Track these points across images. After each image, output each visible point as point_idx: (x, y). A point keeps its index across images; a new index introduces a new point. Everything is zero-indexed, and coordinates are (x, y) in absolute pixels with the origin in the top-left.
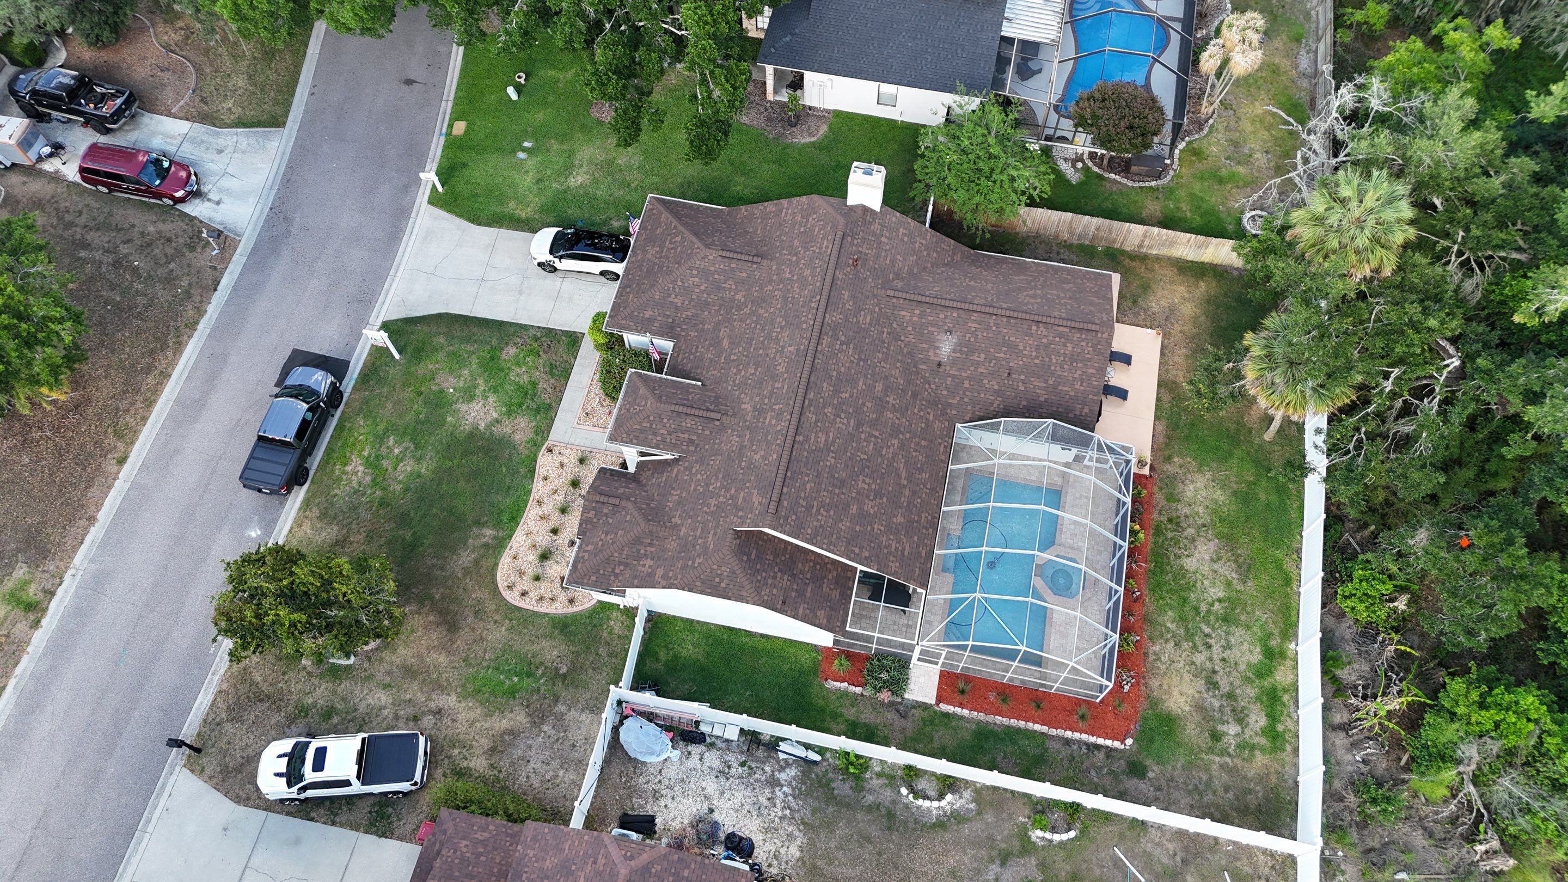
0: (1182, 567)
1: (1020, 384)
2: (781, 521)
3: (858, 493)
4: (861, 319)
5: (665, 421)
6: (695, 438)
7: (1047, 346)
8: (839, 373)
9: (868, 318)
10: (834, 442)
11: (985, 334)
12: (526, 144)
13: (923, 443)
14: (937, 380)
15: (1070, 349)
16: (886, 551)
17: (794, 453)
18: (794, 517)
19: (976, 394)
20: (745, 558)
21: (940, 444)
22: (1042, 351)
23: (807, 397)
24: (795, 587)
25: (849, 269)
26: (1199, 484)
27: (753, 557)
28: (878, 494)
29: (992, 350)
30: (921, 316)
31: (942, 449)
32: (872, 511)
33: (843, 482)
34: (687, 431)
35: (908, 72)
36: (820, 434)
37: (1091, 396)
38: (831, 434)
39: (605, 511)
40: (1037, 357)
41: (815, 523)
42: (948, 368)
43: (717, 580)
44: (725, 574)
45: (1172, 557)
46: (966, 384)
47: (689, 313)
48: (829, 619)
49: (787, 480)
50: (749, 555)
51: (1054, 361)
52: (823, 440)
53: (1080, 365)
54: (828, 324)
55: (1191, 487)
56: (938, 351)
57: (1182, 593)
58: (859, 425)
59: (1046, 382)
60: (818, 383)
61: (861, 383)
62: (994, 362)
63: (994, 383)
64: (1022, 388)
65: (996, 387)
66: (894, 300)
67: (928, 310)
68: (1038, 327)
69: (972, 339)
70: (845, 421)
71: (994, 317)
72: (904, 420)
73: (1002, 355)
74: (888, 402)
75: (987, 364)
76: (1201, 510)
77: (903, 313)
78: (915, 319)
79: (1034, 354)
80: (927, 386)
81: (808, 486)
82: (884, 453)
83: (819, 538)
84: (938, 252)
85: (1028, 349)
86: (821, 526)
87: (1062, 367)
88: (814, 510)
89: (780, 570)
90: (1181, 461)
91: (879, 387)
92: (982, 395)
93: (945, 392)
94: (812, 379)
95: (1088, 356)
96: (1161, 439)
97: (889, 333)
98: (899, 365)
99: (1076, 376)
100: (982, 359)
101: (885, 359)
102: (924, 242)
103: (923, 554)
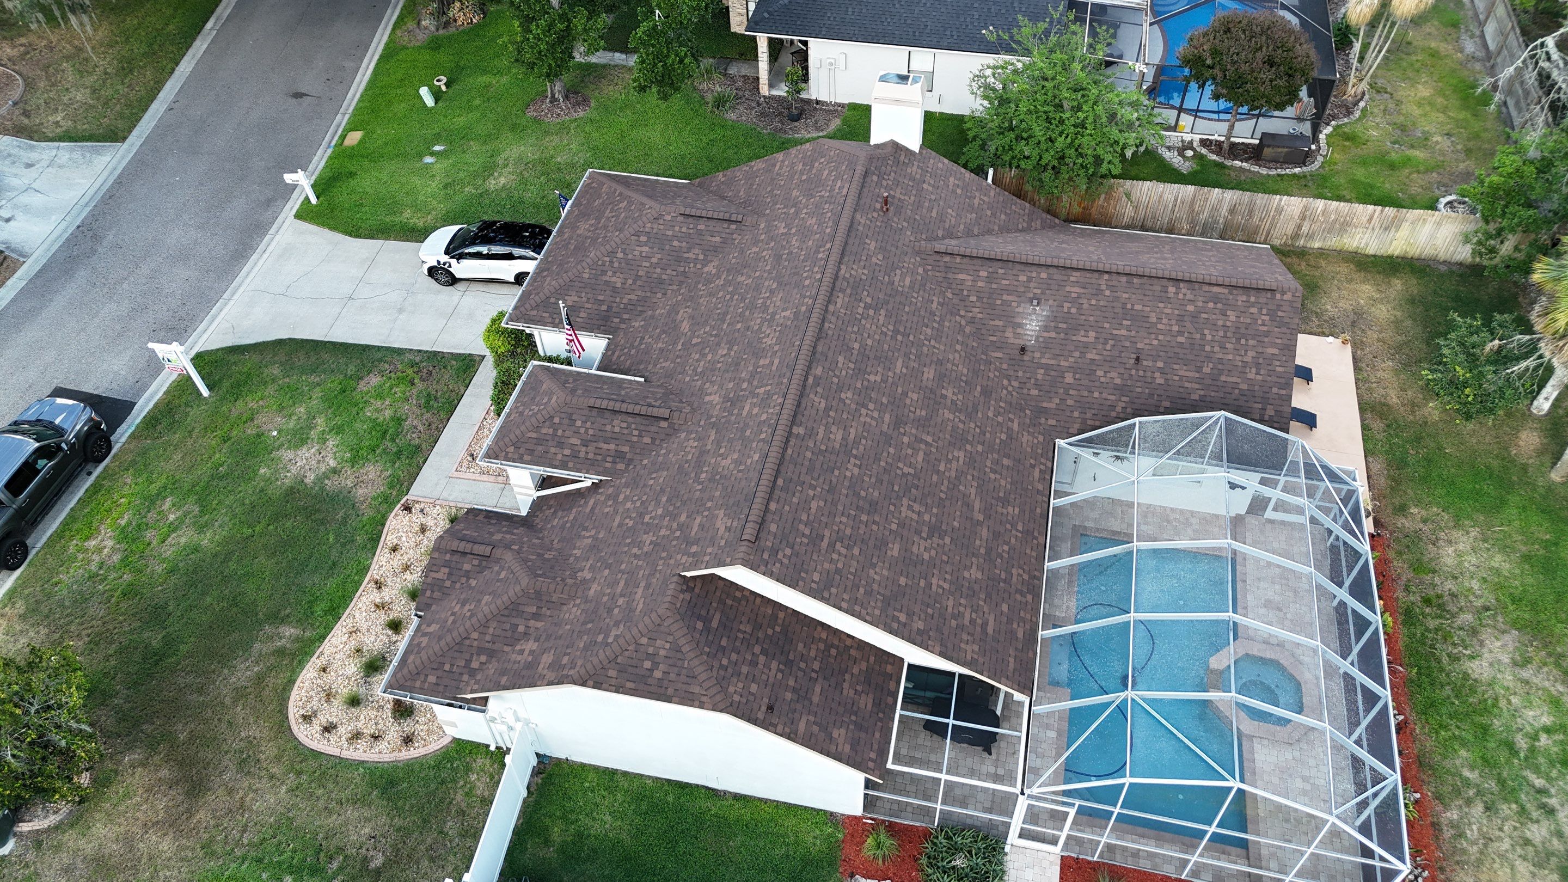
0: (1466, 676)
1: (1157, 375)
2: (766, 556)
3: (902, 525)
4: (897, 279)
5: (579, 423)
6: (626, 449)
7: (1195, 316)
8: (863, 346)
9: (908, 280)
10: (856, 443)
11: (1093, 302)
12: (437, 148)
13: (1006, 462)
14: (1020, 374)
15: (1233, 318)
16: (954, 623)
17: (789, 451)
18: (788, 551)
19: (1086, 394)
20: (700, 625)
21: (1033, 466)
22: (1188, 324)
23: (813, 371)
24: (791, 683)
25: (875, 215)
26: (1461, 546)
27: (715, 624)
28: (935, 530)
29: (1107, 325)
30: (990, 279)
31: (1037, 474)
32: (926, 556)
33: (873, 506)
34: (614, 438)
35: (948, 33)
36: (834, 429)
37: (1275, 390)
38: (853, 431)
39: (467, 567)
40: (1180, 333)
41: (826, 565)
42: (1037, 355)
43: (648, 664)
44: (662, 653)
45: (1445, 660)
46: (1069, 378)
47: (633, 297)
48: (855, 744)
49: (777, 492)
50: (707, 620)
51: (1209, 337)
52: (839, 437)
53: (1251, 342)
54: (844, 278)
55: (1450, 550)
56: (1019, 331)
57: (1477, 719)
58: (898, 423)
59: (1199, 369)
60: (830, 354)
61: (899, 364)
62: (1111, 342)
63: (1113, 375)
64: (1161, 381)
65: (1118, 381)
66: (947, 259)
67: (1001, 271)
68: (1178, 288)
69: (1073, 310)
70: (876, 414)
71: (1106, 276)
72: (972, 425)
73: (1124, 332)
74: (944, 397)
75: (1100, 347)
76: (1475, 585)
77: (961, 276)
78: (980, 284)
79: (1175, 328)
80: (1005, 382)
81: (814, 505)
82: (942, 468)
83: (834, 590)
84: (1006, 214)
85: (1165, 321)
86: (838, 571)
87: (1223, 347)
88: (824, 544)
89: (764, 652)
90: (1424, 512)
91: (929, 374)
92: (1096, 395)
93: (1034, 392)
94: (819, 348)
95: (1265, 328)
96: (1382, 482)
97: (939, 303)
98: (958, 347)
99: (1248, 359)
100: (1091, 339)
101: (938, 338)
102: (986, 199)
103: (1020, 635)
